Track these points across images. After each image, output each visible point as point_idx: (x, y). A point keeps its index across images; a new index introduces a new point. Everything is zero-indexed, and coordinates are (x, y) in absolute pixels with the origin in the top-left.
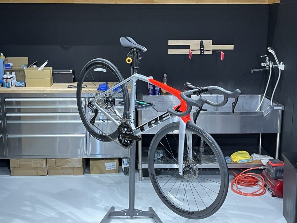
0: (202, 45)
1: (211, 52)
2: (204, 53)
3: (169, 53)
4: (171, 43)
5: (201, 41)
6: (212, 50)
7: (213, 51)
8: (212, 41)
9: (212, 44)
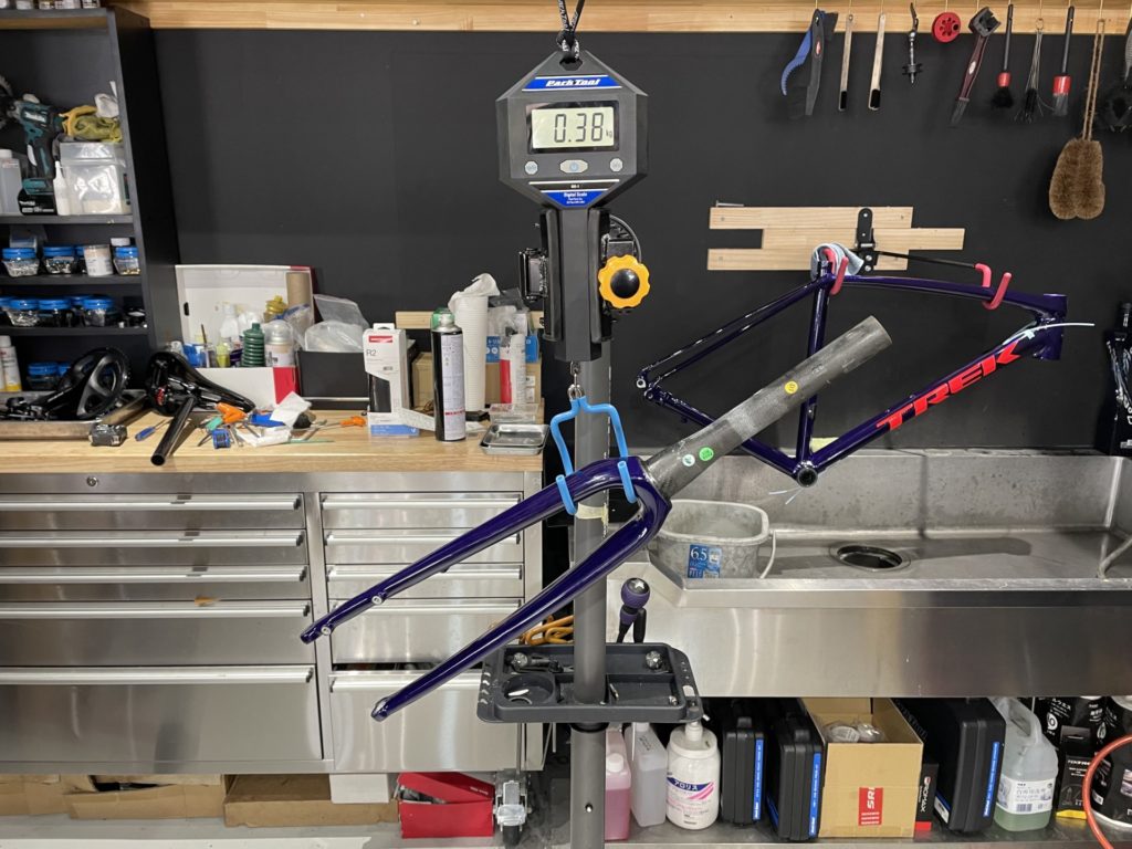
0: (864, 229)
1: (906, 260)
2: (876, 268)
3: (710, 268)
4: (725, 217)
5: (860, 208)
6: (910, 251)
7: (915, 257)
8: (911, 208)
9: (914, 225)
